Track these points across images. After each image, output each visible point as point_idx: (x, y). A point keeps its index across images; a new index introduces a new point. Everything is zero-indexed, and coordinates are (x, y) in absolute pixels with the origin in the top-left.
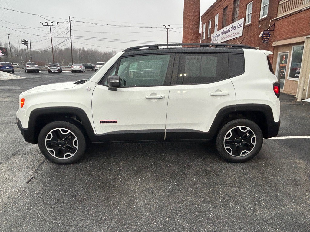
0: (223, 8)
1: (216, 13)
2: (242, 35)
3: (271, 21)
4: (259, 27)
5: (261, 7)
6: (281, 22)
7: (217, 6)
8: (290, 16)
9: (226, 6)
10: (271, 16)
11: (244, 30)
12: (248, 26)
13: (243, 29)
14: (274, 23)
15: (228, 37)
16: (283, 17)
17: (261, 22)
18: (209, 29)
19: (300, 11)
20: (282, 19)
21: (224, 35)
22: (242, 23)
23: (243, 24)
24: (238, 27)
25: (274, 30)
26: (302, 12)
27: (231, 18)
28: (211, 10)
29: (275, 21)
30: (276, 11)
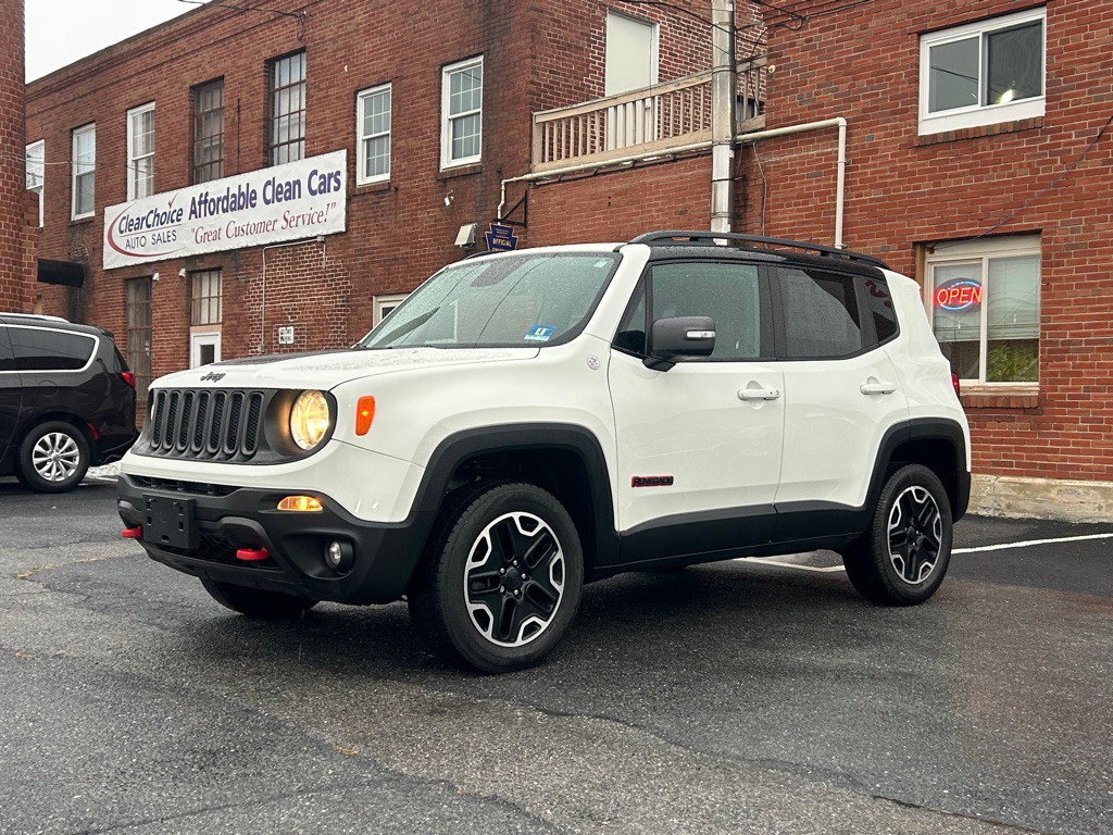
0: (189, 79)
1: (134, 95)
2: (343, 229)
3: (506, 183)
4: (447, 202)
5: (440, 117)
6: (555, 196)
7: (137, 64)
8: (596, 174)
9: (210, 72)
10: (502, 165)
11: (354, 206)
12: (377, 191)
13: (348, 200)
14: (521, 197)
15: (240, 232)
16: (564, 174)
17: (452, 185)
18: (75, 174)
19: (637, 165)
20: (560, 182)
21: (210, 222)
22: (338, 173)
23: (343, 178)
24: (315, 187)
25: (525, 225)
26: (643, 166)
27: (255, 141)
28: (92, 73)
29: (524, 187)
30: (527, 148)
